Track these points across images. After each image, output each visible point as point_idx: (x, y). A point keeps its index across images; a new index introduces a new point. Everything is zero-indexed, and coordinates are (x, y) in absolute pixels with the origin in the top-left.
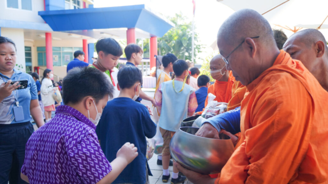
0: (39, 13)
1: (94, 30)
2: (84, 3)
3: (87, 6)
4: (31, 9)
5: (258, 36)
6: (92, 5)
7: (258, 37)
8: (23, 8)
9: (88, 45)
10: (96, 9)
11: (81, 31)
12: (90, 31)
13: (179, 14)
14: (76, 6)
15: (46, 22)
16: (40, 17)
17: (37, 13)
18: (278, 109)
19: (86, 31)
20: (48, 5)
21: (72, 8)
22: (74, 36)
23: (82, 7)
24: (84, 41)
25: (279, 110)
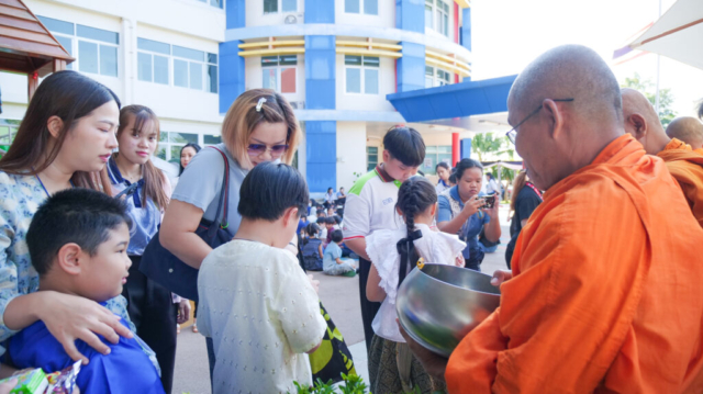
0: (388, 97)
1: (472, 117)
2: (457, 76)
3: (461, 80)
4: (377, 92)
5: (571, 97)
6: (469, 78)
7: (572, 100)
8: (367, 91)
9: (461, 142)
10: (475, 82)
11: (450, 120)
12: (465, 118)
13: (632, 78)
14: (444, 81)
15: (397, 110)
16: (388, 103)
17: (385, 97)
18: (560, 247)
19: (458, 118)
20: (401, 84)
21: (437, 84)
22: (438, 128)
23: (452, 81)
24: (455, 136)
25: (561, 249)
